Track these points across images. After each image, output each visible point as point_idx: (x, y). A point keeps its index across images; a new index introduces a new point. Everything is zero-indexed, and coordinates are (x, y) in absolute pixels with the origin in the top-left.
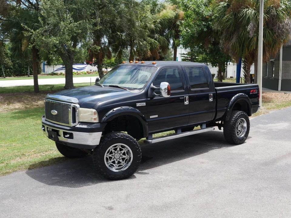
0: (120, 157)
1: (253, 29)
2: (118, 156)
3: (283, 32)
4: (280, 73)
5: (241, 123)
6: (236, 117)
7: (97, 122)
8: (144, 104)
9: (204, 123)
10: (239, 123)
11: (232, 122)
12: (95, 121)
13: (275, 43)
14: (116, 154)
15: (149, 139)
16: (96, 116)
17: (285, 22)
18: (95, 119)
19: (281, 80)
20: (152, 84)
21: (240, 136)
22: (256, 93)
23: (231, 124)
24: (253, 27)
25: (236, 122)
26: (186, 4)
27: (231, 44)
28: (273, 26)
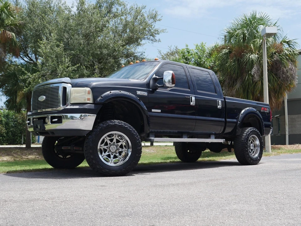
0: (116, 150)
1: (258, 72)
2: (114, 148)
3: (288, 77)
4: (286, 127)
5: (253, 142)
6: (248, 132)
7: (91, 102)
8: (145, 94)
9: (212, 134)
10: (250, 142)
11: (243, 137)
12: (88, 102)
13: (280, 88)
14: (112, 146)
15: (150, 136)
16: (90, 96)
17: (289, 67)
18: (89, 99)
19: (288, 135)
20: (154, 75)
21: (253, 156)
22: (267, 112)
23: (242, 139)
24: (257, 71)
25: (248, 137)
26: (187, 57)
27: (235, 90)
28: (277, 71)
